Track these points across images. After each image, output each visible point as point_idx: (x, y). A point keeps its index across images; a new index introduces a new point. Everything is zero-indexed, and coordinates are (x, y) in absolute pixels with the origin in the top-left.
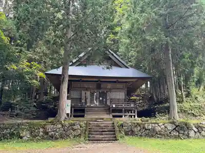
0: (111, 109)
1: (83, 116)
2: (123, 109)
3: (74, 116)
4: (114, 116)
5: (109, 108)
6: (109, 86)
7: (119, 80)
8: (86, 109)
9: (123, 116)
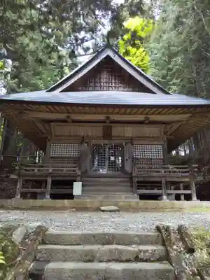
0: (135, 180)
2: (163, 181)
4: (143, 197)
5: (131, 178)
6: (129, 131)
9: (165, 197)
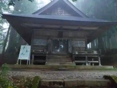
0: (74, 56)
1: (44, 64)
3: (35, 64)
7: (81, 28)
8: (47, 55)
9: (87, 64)
